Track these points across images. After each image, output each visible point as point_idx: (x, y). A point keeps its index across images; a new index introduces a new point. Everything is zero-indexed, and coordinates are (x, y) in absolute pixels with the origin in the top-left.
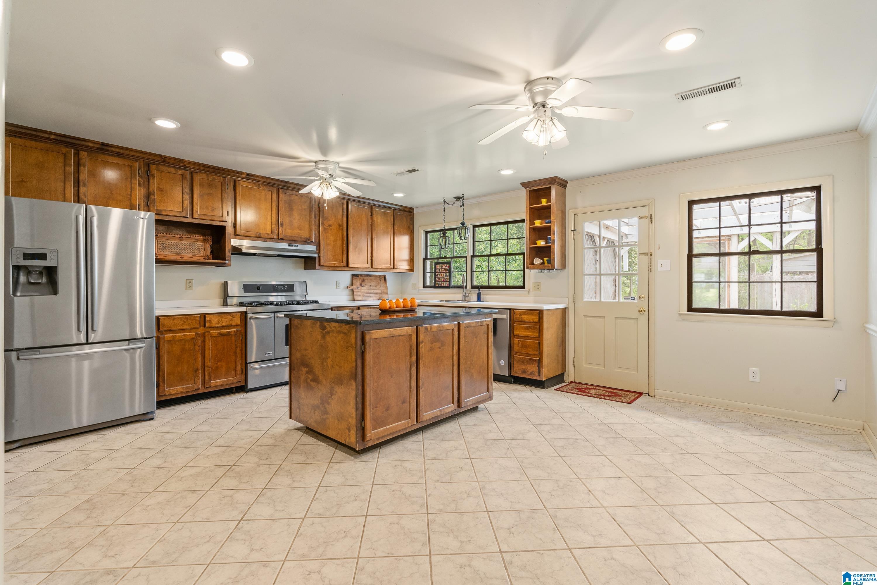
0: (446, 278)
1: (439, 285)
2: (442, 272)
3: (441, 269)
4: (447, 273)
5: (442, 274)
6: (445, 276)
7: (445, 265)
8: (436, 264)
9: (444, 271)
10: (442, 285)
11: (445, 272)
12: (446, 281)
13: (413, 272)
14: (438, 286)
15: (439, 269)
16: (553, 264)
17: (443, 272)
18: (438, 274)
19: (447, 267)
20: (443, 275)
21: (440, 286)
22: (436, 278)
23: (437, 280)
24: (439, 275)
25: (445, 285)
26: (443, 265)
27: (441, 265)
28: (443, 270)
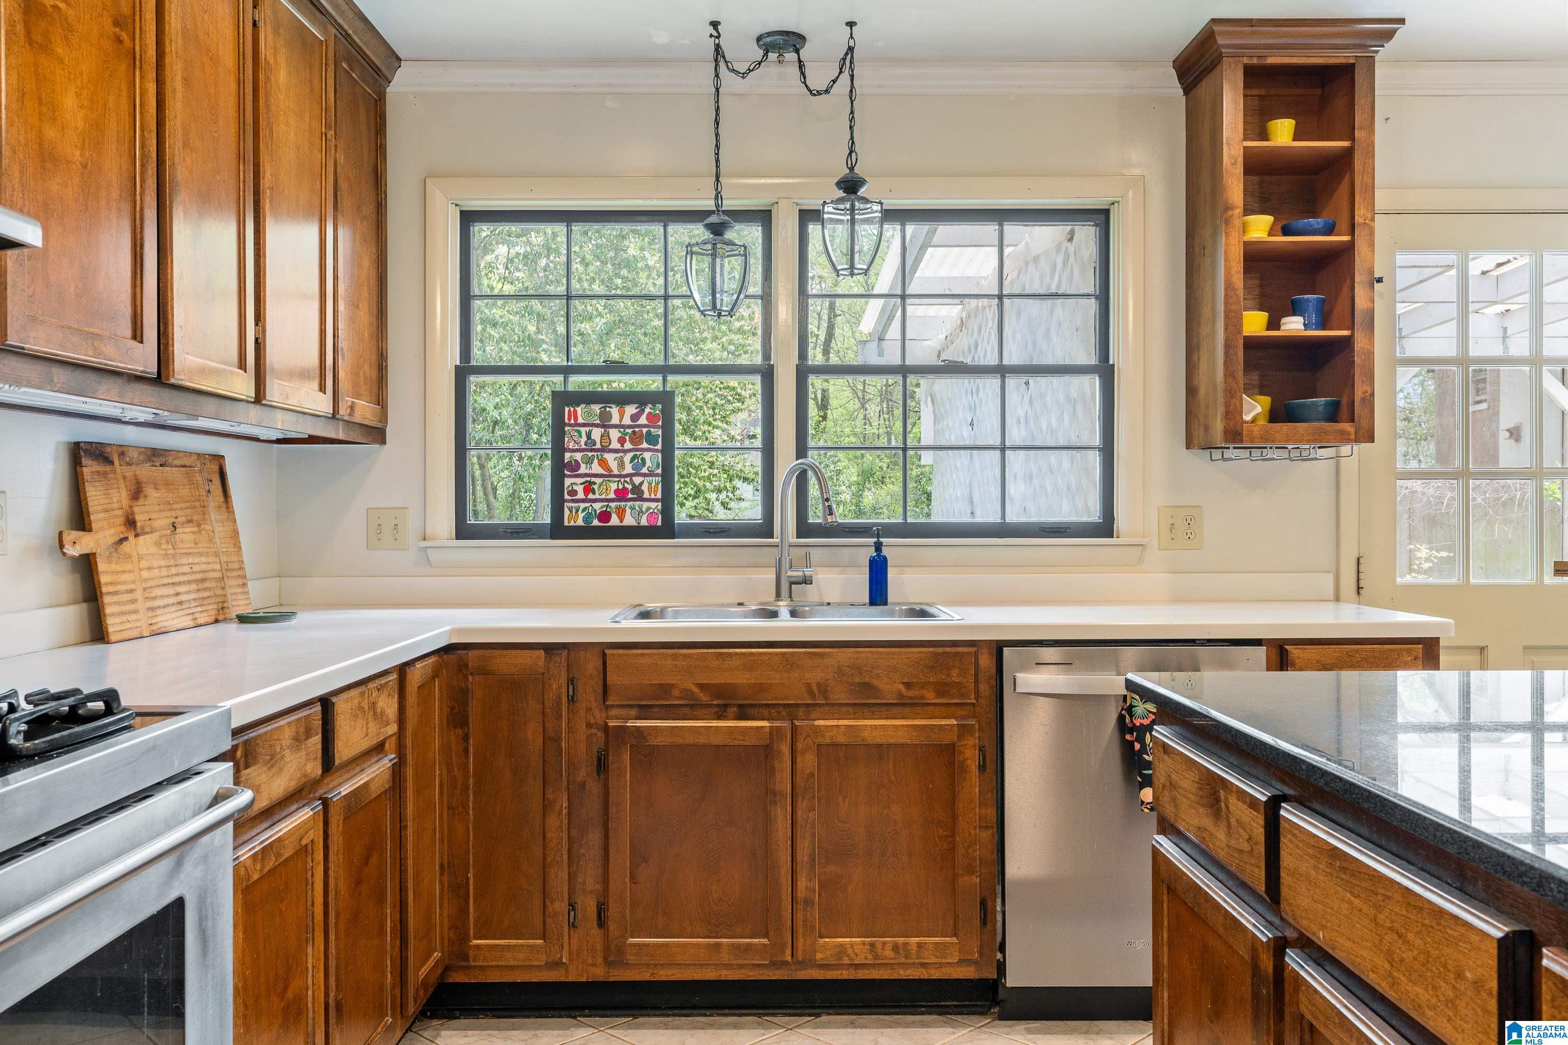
0: (637, 480)
1: (585, 519)
2: (604, 449)
3: (597, 433)
4: (647, 455)
5: (609, 457)
6: (628, 469)
7: (631, 410)
8: (563, 399)
9: (622, 441)
10: (614, 521)
11: (628, 445)
12: (640, 498)
13: (383, 441)
14: (580, 522)
15: (583, 430)
16: (1364, 424)
17: (615, 445)
18: (578, 456)
19: (643, 420)
20: (614, 465)
21: (596, 522)
22: (568, 482)
23: (573, 493)
24: (589, 462)
25: (629, 521)
26: (614, 411)
27: (596, 408)
28: (615, 434)
